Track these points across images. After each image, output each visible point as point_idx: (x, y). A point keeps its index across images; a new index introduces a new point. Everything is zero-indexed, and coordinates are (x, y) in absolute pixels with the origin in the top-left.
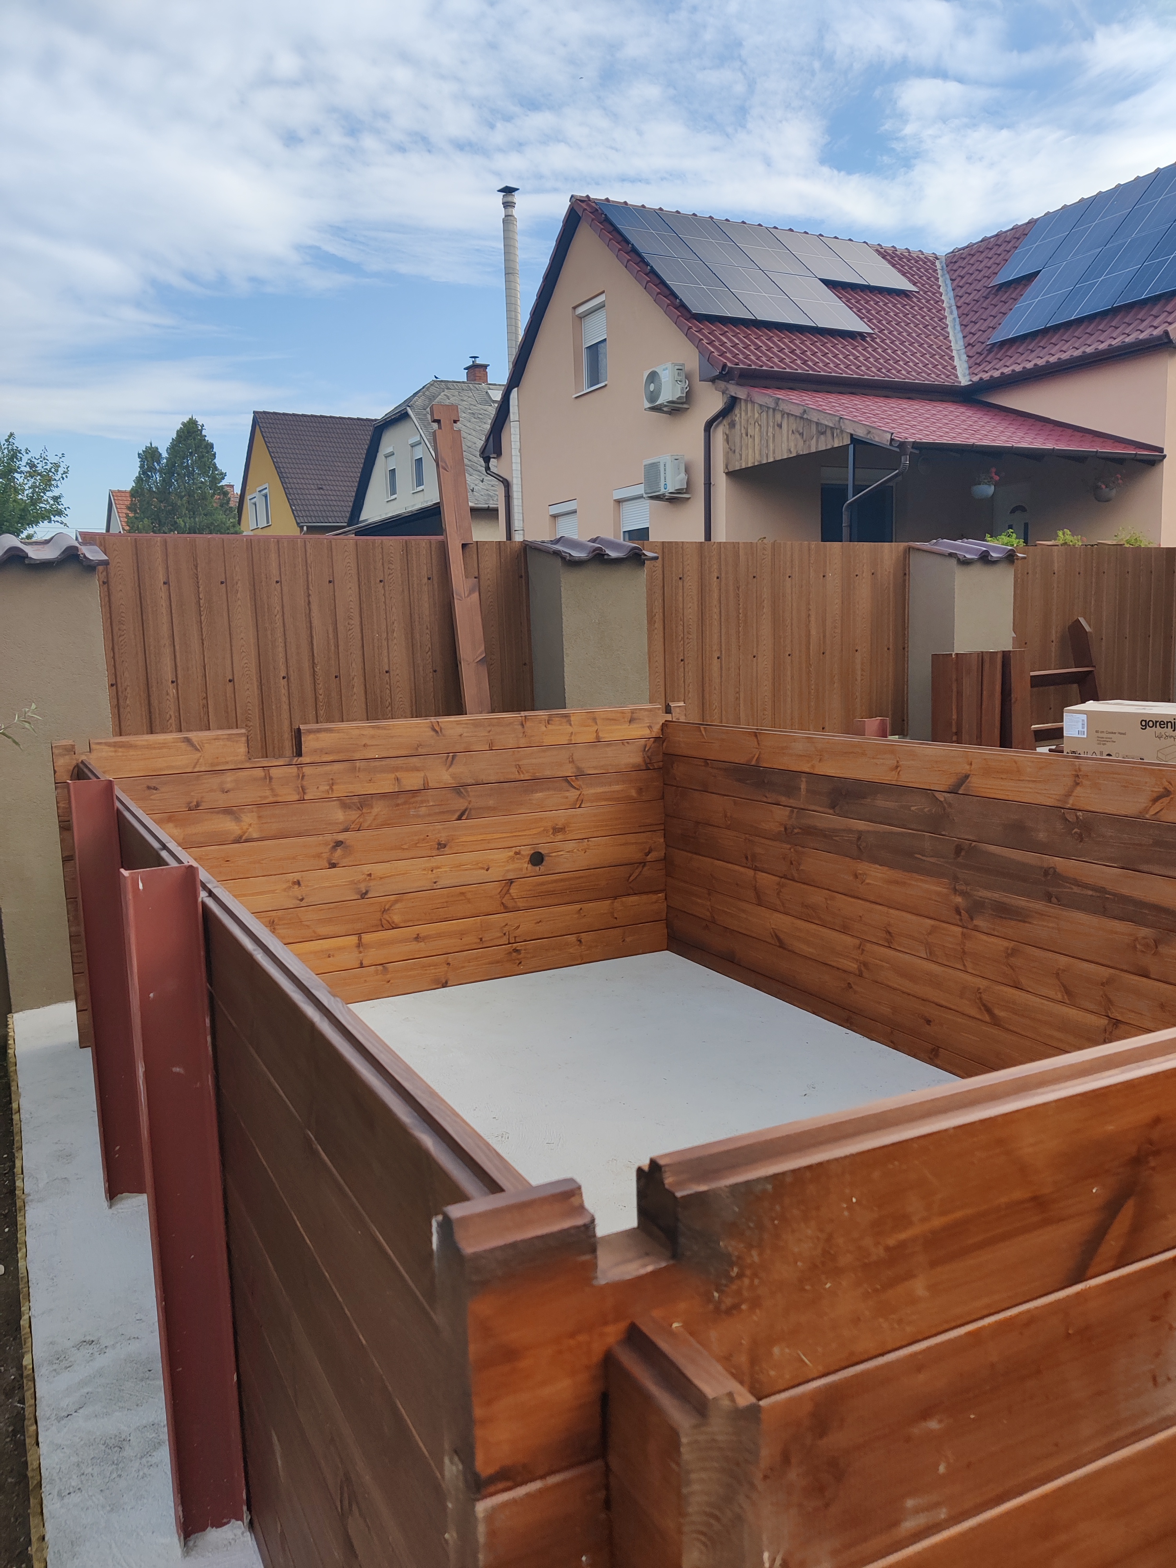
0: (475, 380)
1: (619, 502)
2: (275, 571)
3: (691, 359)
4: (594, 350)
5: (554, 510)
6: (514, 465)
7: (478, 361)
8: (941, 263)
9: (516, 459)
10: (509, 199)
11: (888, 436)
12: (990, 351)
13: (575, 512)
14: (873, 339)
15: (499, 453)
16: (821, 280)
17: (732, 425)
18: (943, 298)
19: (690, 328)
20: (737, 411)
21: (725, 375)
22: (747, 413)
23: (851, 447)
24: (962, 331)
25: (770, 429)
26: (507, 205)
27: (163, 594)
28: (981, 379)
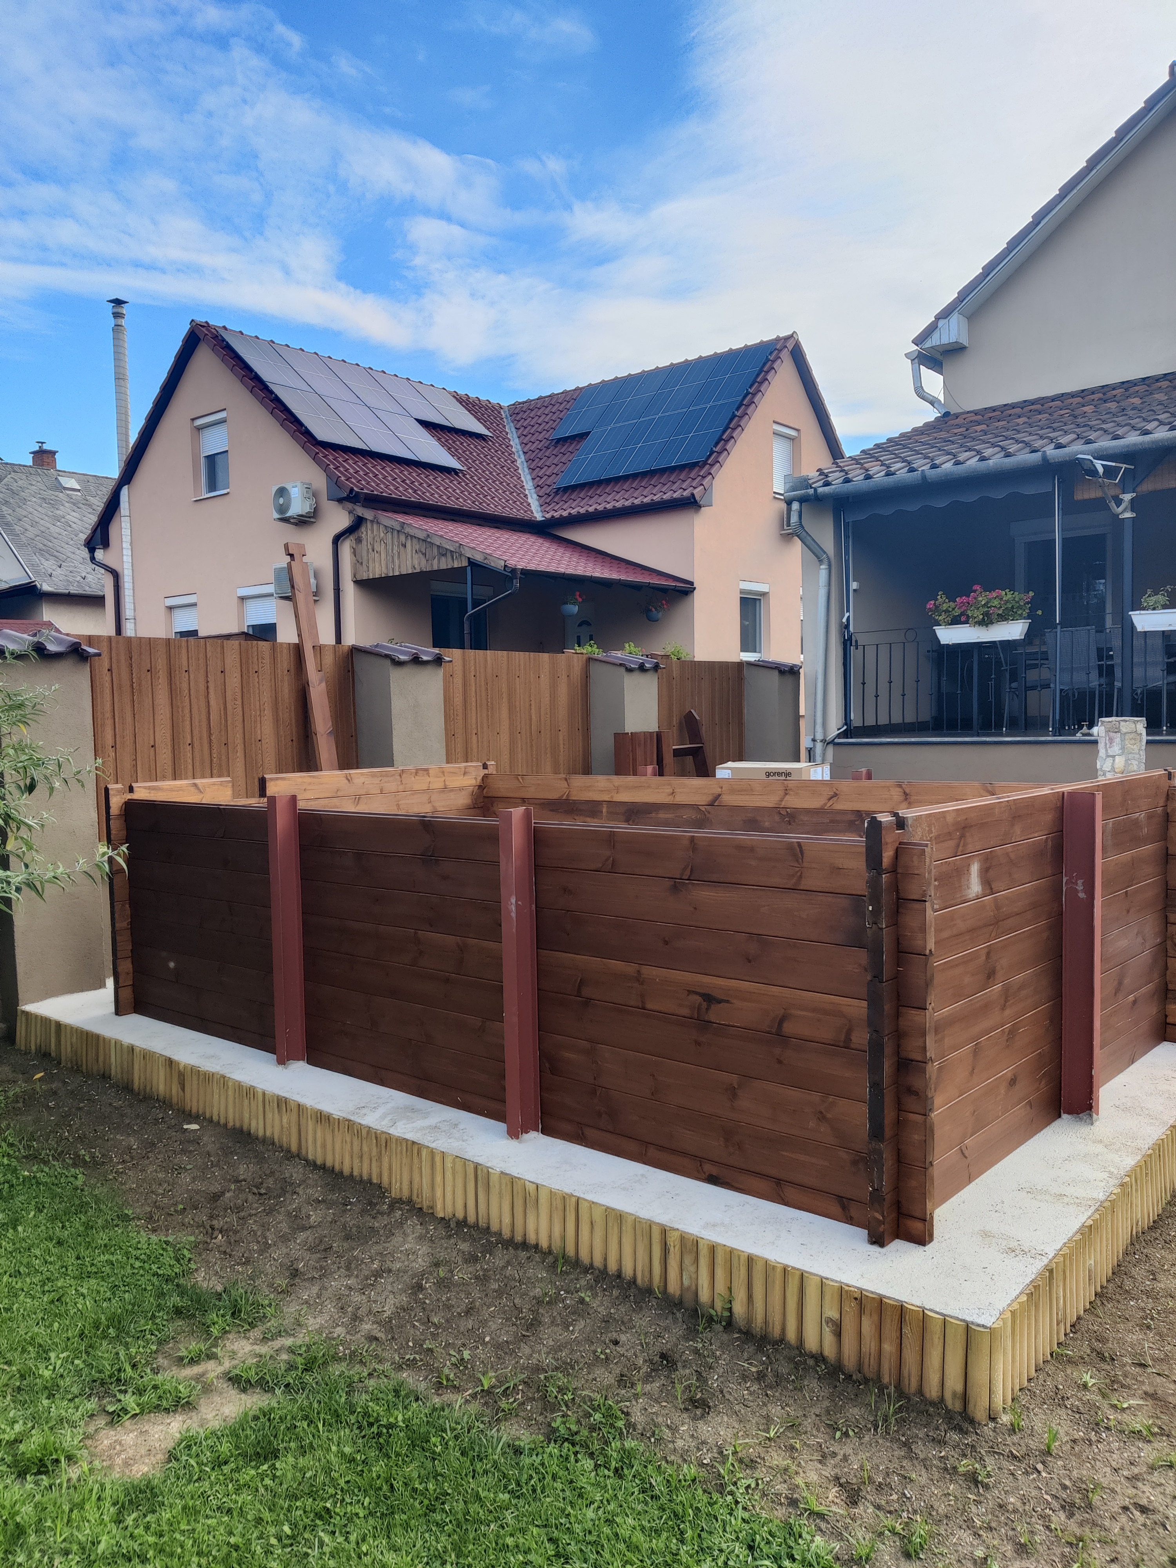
0: (43, 465)
1: (242, 599)
2: (185, 663)
3: (319, 481)
4: (211, 460)
5: (170, 602)
6: (125, 558)
7: (45, 447)
8: (505, 412)
9: (127, 552)
10: (119, 310)
11: (503, 563)
12: (556, 493)
13: (194, 605)
14: (464, 475)
15: (106, 544)
16: (417, 420)
17: (359, 540)
18: (511, 443)
19: (318, 453)
20: (363, 529)
21: (350, 498)
22: (373, 532)
23: (469, 569)
24: (531, 474)
25: (395, 548)
26: (117, 315)
27: (107, 678)
28: (553, 517)
